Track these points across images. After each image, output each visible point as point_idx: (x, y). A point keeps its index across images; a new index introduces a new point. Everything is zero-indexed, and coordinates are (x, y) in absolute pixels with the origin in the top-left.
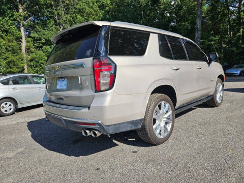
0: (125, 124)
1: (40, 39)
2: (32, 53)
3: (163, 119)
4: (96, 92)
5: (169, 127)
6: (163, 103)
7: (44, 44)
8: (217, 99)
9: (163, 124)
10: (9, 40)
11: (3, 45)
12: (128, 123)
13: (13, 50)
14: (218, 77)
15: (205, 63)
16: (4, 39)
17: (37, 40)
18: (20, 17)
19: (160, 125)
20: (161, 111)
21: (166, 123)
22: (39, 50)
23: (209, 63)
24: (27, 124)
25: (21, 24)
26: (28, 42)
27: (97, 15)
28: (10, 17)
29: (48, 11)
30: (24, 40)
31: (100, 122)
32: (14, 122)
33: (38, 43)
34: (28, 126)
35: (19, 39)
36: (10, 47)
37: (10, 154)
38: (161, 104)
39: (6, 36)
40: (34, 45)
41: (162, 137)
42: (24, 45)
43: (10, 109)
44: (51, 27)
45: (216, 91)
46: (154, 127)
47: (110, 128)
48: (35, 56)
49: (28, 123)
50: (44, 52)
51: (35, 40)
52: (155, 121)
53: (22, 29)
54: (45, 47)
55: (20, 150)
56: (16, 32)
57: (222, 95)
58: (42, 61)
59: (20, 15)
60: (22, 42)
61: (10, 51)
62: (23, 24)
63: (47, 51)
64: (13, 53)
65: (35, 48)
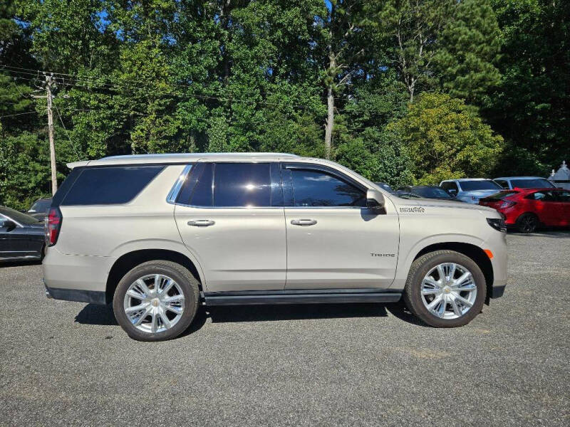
1: (361, 115)
2: (343, 142)
7: (367, 124)
10: (304, 124)
11: (294, 133)
13: (308, 140)
16: (297, 122)
17: (355, 117)
18: (329, 78)
22: (356, 137)
25: (330, 91)
26: (338, 122)
27: (488, 42)
28: (312, 80)
29: (388, 53)
30: (330, 120)
33: (356, 122)
35: (321, 121)
36: (304, 135)
39: (301, 115)
40: (348, 127)
42: (330, 128)
44: (388, 85)
48: (346, 148)
50: (365, 140)
51: (352, 117)
53: (330, 99)
54: (368, 129)
56: (320, 108)
58: (356, 159)
59: (330, 74)
60: (327, 124)
61: (303, 142)
62: (333, 90)
63: (371, 138)
64: (307, 145)
65: (349, 133)
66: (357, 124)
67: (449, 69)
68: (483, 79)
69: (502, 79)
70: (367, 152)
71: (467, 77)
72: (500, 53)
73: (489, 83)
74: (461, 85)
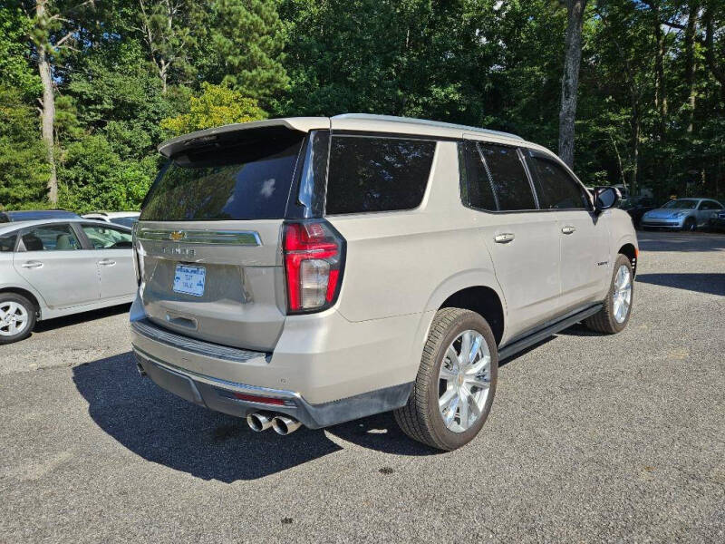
0: (365, 400)
1: (99, 100)
2: (72, 140)
3: (466, 380)
4: (288, 314)
5: (481, 400)
6: (467, 335)
7: (108, 115)
8: (615, 313)
9: (464, 392)
10: (4, 102)
12: (372, 395)
13: (16, 132)
14: (620, 252)
15: (584, 215)
17: (89, 102)
18: (40, 32)
19: (456, 395)
20: (461, 359)
21: (474, 390)
22: (94, 133)
23: (596, 215)
24: (72, 375)
25: (42, 53)
26: (61, 107)
27: (272, 33)
28: (8, 30)
29: (124, 15)
30: (48, 101)
31: (298, 395)
32: (33, 365)
33: (92, 110)
34: (75, 380)
35: (34, 99)
36: (6, 122)
37: (36, 470)
38: (461, 338)
40: (78, 118)
41: (461, 429)
42: (49, 116)
43: (18, 323)
44: (132, 62)
45: (613, 290)
46: (442, 402)
47: (324, 409)
48: (82, 150)
49: (76, 370)
50: (110, 139)
51: (84, 102)
52: (443, 385)
53: (44, 67)
54: (111, 124)
55: (64, 456)
56: (27, 77)
57: (628, 301)
58: (102, 167)
59: (39, 26)
60: (42, 108)
61: (6, 133)
62: (46, 53)
63: (119, 137)
64: (15, 141)
65: (81, 126)
66: (92, 113)
67: (230, 58)
68: (271, 80)
69: (290, 83)
70: (116, 158)
71: (254, 72)
72: (285, 51)
73: (278, 86)
74: (248, 82)
